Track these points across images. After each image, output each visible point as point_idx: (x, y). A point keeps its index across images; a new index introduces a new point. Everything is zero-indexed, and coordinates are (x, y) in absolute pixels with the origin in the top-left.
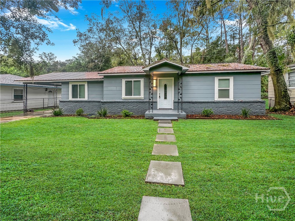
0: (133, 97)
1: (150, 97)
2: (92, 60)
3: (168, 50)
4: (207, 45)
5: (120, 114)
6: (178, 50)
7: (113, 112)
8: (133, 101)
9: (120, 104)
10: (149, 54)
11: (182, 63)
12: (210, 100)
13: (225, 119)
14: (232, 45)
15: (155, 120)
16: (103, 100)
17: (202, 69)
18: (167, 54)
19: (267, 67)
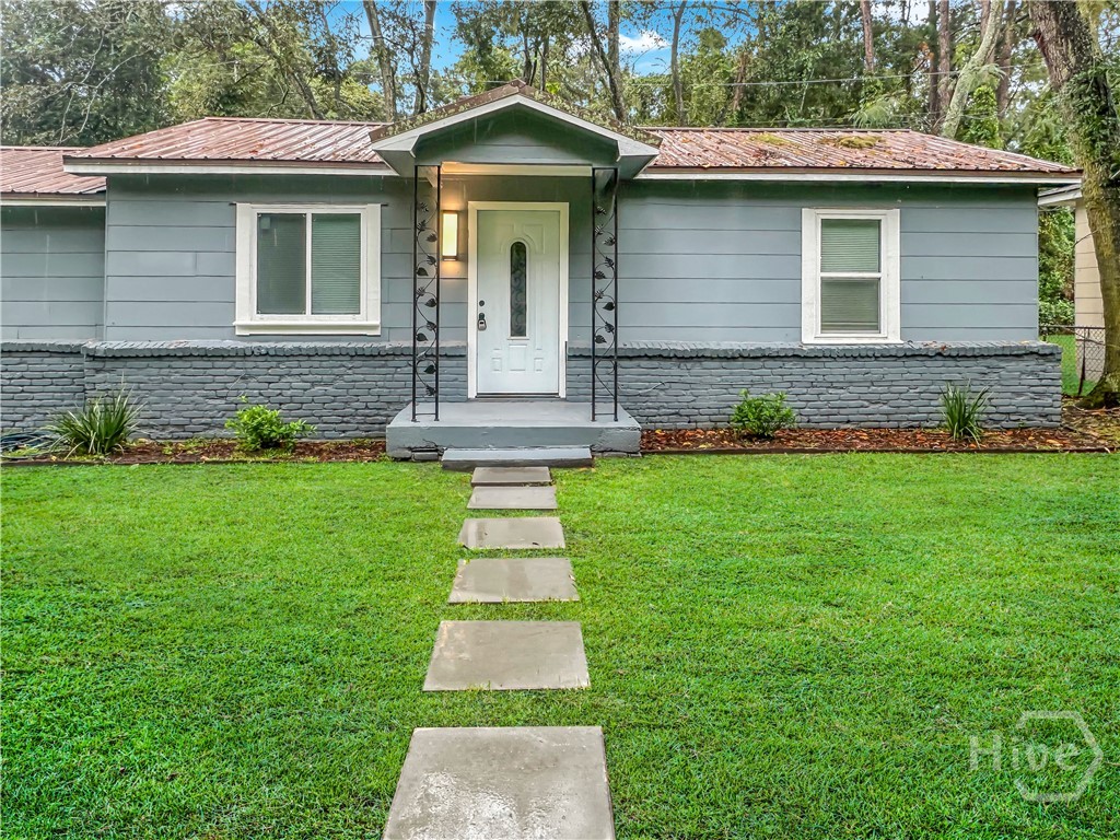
0: (307, 319)
1: (421, 322)
2: (25, 63)
3: (537, 33)
4: (761, 18)
5: (223, 433)
6: (594, 37)
7: (174, 420)
8: (312, 345)
9: (222, 370)
10: (420, 47)
11: (620, 116)
12: (777, 343)
13: (858, 452)
14: (897, 29)
15: (450, 467)
16: (99, 337)
17: (733, 156)
18: (532, 54)
19: (1068, 159)
